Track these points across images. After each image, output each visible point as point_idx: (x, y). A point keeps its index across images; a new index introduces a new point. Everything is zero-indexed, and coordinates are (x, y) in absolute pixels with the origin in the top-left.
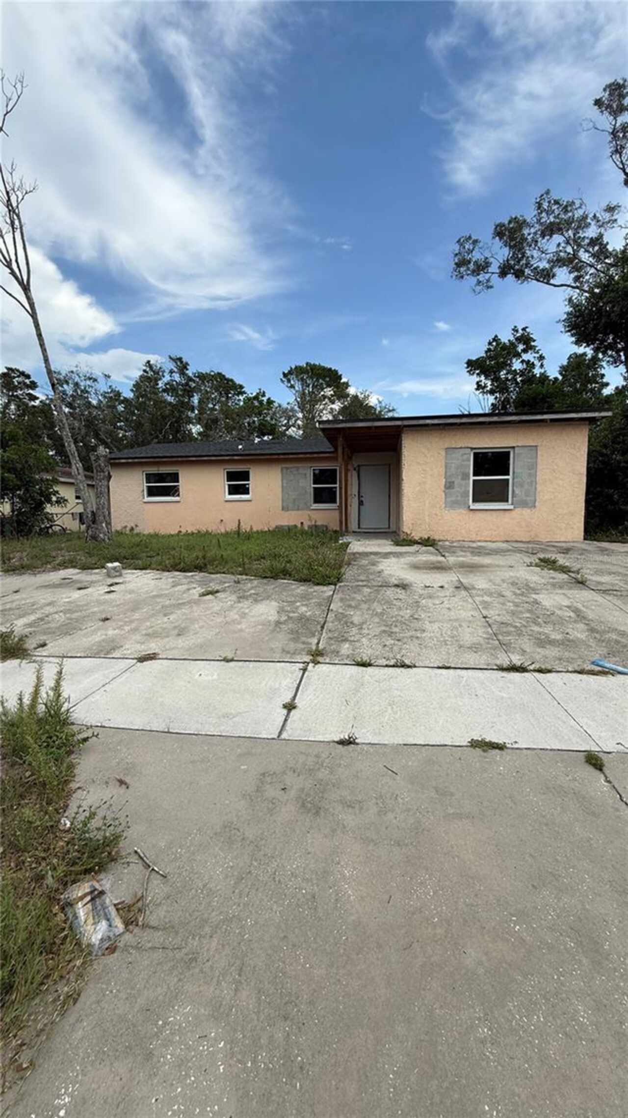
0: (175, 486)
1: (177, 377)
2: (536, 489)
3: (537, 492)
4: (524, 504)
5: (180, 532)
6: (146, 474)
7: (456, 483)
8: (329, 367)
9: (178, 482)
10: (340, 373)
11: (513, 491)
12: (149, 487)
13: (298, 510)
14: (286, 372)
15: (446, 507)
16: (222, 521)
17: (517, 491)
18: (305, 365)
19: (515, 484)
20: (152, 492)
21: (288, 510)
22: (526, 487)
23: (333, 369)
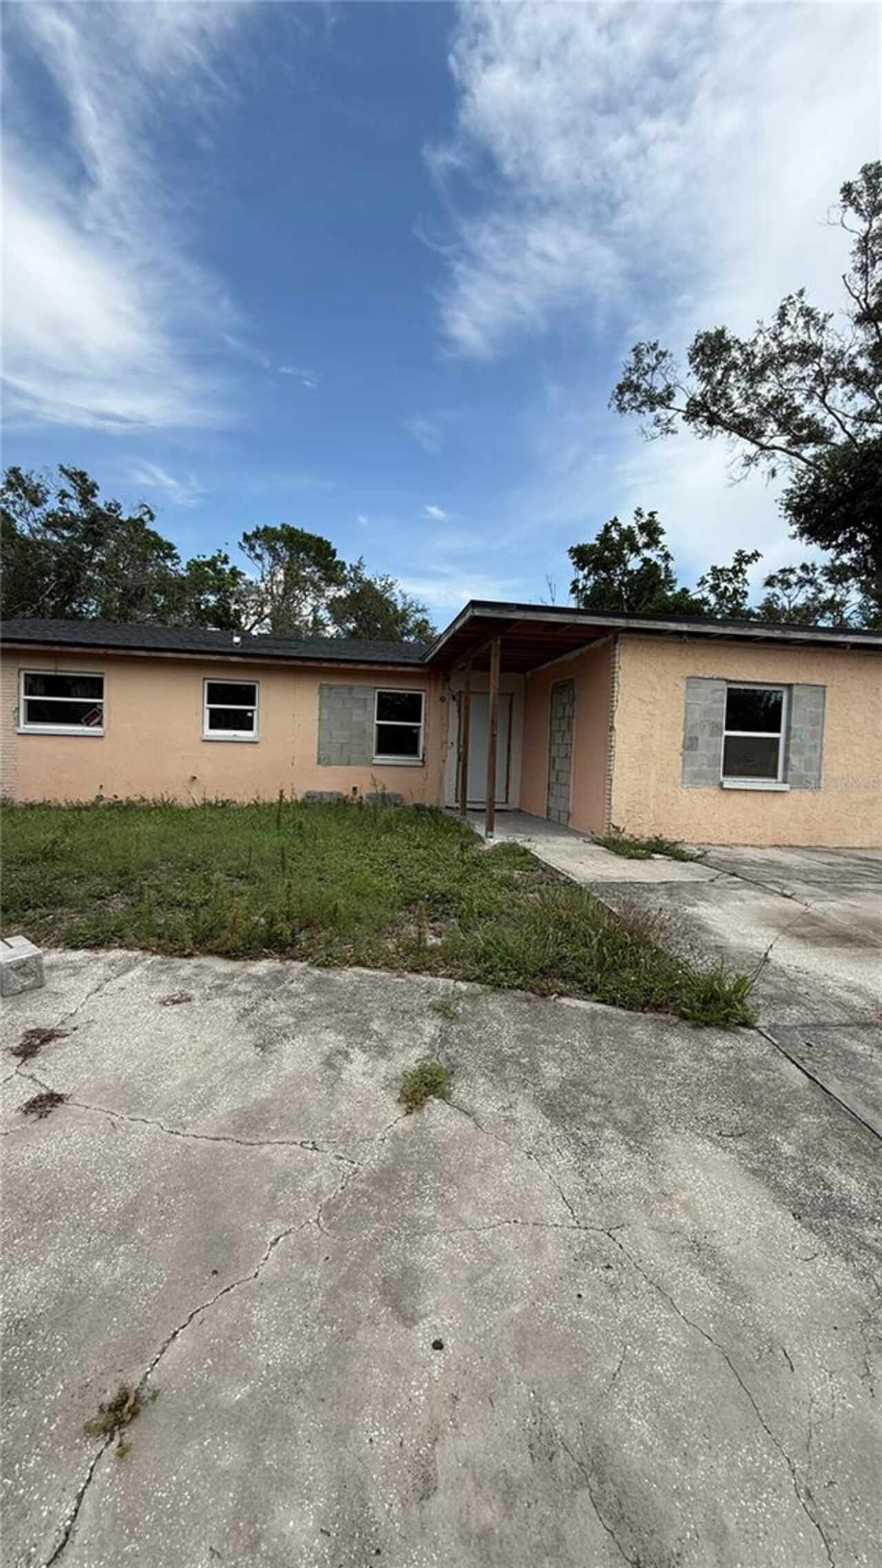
0: (95, 705)
1: (74, 506)
2: (821, 757)
3: (823, 762)
4: (802, 783)
5: (100, 798)
6: (26, 675)
7: (700, 741)
8: (318, 535)
9: (101, 697)
10: (333, 547)
11: (787, 760)
12: (30, 703)
13: (349, 764)
14: (250, 533)
15: (683, 782)
16: (194, 778)
17: (794, 760)
18: (279, 528)
19: (791, 749)
20: (36, 713)
21: (329, 764)
22: (808, 754)
23: (324, 539)
